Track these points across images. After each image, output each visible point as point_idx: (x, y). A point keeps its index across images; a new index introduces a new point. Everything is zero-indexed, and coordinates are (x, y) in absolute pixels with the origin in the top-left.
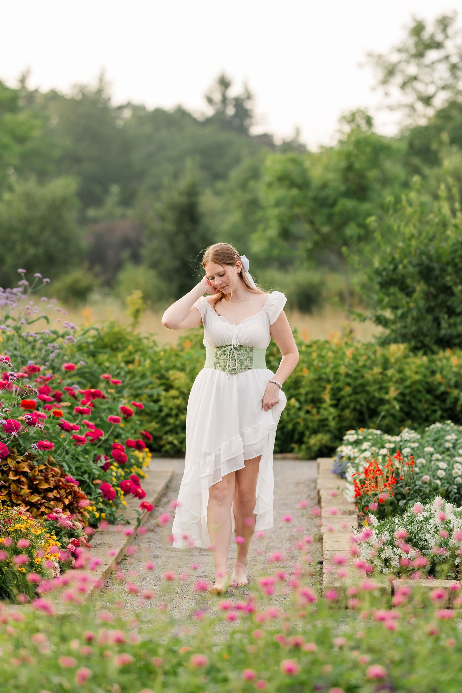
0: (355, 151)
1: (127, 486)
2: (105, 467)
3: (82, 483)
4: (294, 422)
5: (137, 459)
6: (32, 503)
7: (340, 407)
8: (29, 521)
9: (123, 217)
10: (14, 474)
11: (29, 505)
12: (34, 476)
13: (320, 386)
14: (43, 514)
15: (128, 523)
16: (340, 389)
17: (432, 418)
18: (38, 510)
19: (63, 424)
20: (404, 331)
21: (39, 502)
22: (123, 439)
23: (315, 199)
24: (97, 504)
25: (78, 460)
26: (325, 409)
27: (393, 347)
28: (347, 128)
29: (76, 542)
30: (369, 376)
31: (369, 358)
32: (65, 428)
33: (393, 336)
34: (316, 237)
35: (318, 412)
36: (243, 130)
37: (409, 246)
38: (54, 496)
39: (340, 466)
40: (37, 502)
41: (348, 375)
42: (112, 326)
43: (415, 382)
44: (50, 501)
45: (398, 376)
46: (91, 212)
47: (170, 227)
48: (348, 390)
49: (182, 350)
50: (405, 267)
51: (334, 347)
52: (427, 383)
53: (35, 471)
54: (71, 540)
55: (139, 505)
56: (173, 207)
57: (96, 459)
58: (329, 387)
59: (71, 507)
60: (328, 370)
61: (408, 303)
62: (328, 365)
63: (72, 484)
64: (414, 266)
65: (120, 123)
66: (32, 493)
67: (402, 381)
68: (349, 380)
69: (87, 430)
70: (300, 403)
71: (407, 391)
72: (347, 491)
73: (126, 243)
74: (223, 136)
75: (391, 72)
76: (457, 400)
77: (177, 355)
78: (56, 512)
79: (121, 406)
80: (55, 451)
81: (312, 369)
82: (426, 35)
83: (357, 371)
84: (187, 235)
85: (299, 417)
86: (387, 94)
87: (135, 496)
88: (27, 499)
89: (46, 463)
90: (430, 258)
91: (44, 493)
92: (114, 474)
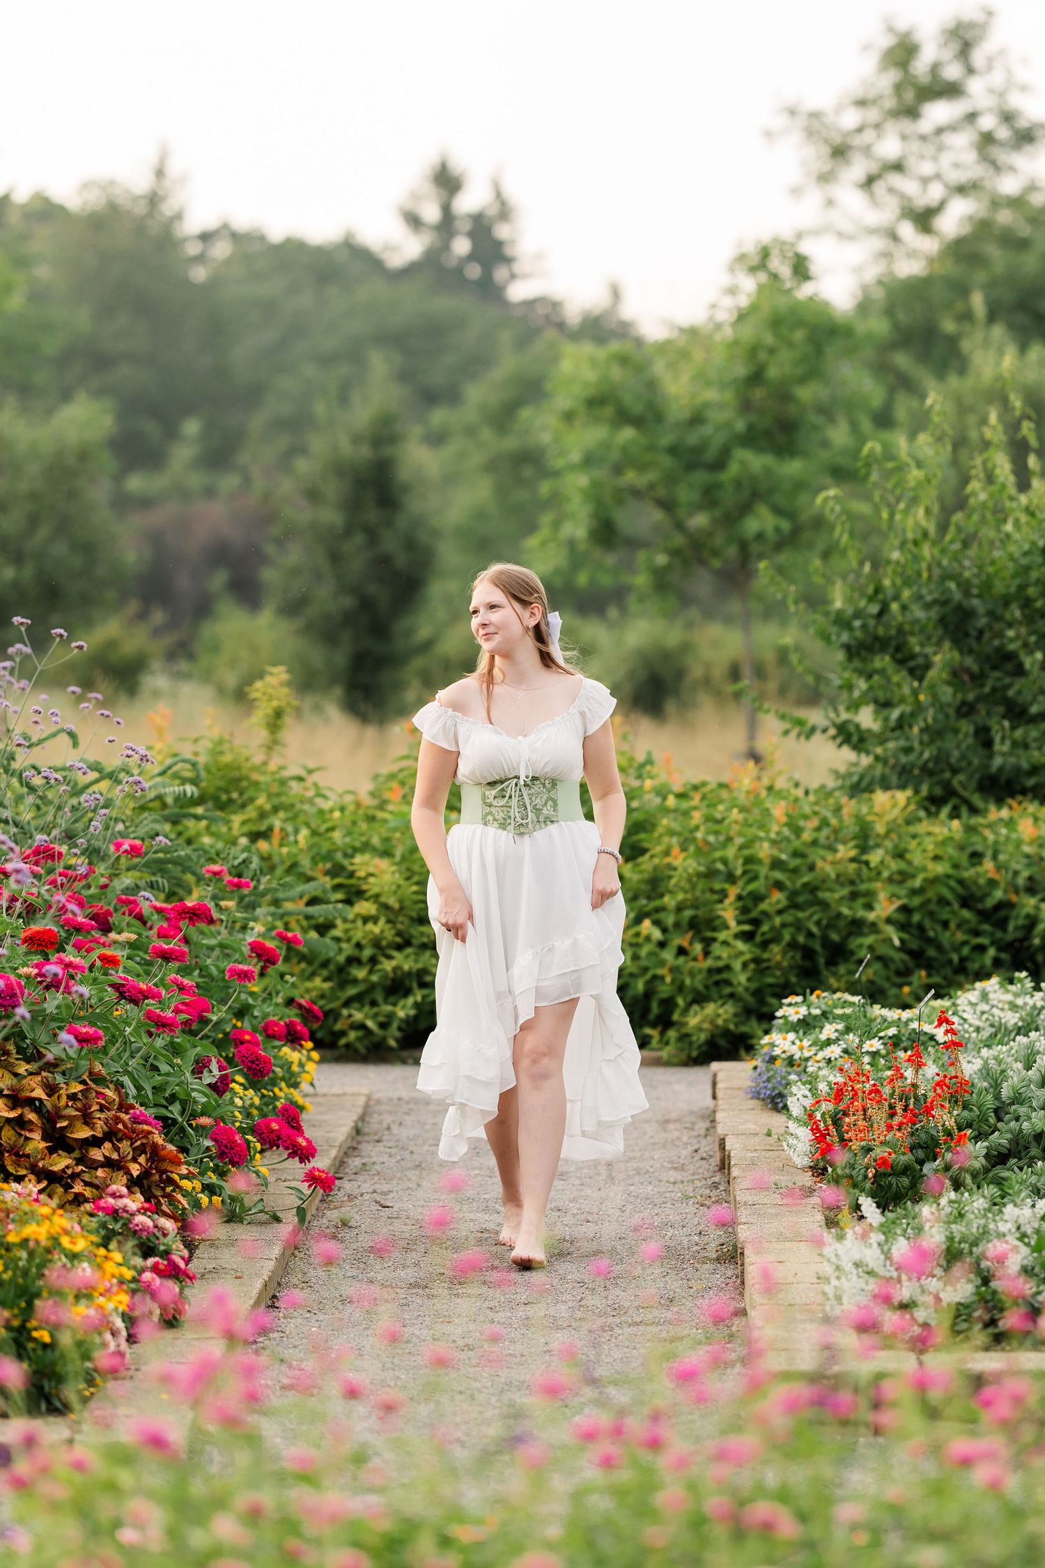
0: (769, 339)
1: (273, 1131)
2: (220, 1087)
3: (167, 1124)
4: (649, 976)
5: (287, 1065)
6: (53, 1172)
7: (758, 939)
8: (56, 1219)
9: (210, 492)
10: (10, 1104)
11: (46, 1178)
12: (57, 1109)
13: (712, 891)
14: (78, 1200)
15: (277, 1220)
16: (757, 898)
17: (974, 966)
18: (66, 1191)
19: (123, 985)
20: (904, 759)
21: (69, 1172)
22: (256, 1017)
23: (673, 450)
24: (202, 1174)
25: (155, 1068)
26: (725, 943)
27: (881, 798)
28: (749, 284)
29: (162, 1267)
30: (826, 866)
31: (824, 823)
32: (127, 994)
33: (879, 770)
34: (679, 540)
35: (706, 953)
36: (490, 291)
37: (917, 558)
38: (105, 1157)
39: (768, 1080)
40: (63, 1171)
41: (776, 864)
42: (216, 752)
43: (935, 881)
44: (96, 1169)
45: (895, 865)
46: (135, 483)
47: (331, 516)
48: (778, 898)
49: (382, 806)
50: (904, 608)
51: (742, 799)
52: (961, 882)
53: (59, 1098)
54: (151, 1261)
55: (302, 1177)
56: (339, 469)
57: (200, 1066)
58: (733, 891)
59: (145, 1182)
60: (730, 852)
61: (915, 693)
62: (729, 839)
63: (146, 1127)
64: (928, 606)
65: (199, 274)
66: (51, 1151)
67: (903, 877)
68: (778, 875)
69: (177, 998)
70: (664, 930)
71: (916, 901)
72: (791, 1140)
73: (220, 554)
74: (444, 304)
75: (840, 152)
76: (1033, 921)
77: (371, 819)
78: (114, 1195)
79: (250, 938)
80: (105, 1051)
81: (692, 849)
82: (921, 66)
83: (796, 854)
84: (372, 536)
85: (662, 963)
86: (830, 203)
87: (291, 1156)
88: (40, 1164)
89: (85, 1077)
90: (965, 587)
91: (80, 1149)
92: (238, 1102)
